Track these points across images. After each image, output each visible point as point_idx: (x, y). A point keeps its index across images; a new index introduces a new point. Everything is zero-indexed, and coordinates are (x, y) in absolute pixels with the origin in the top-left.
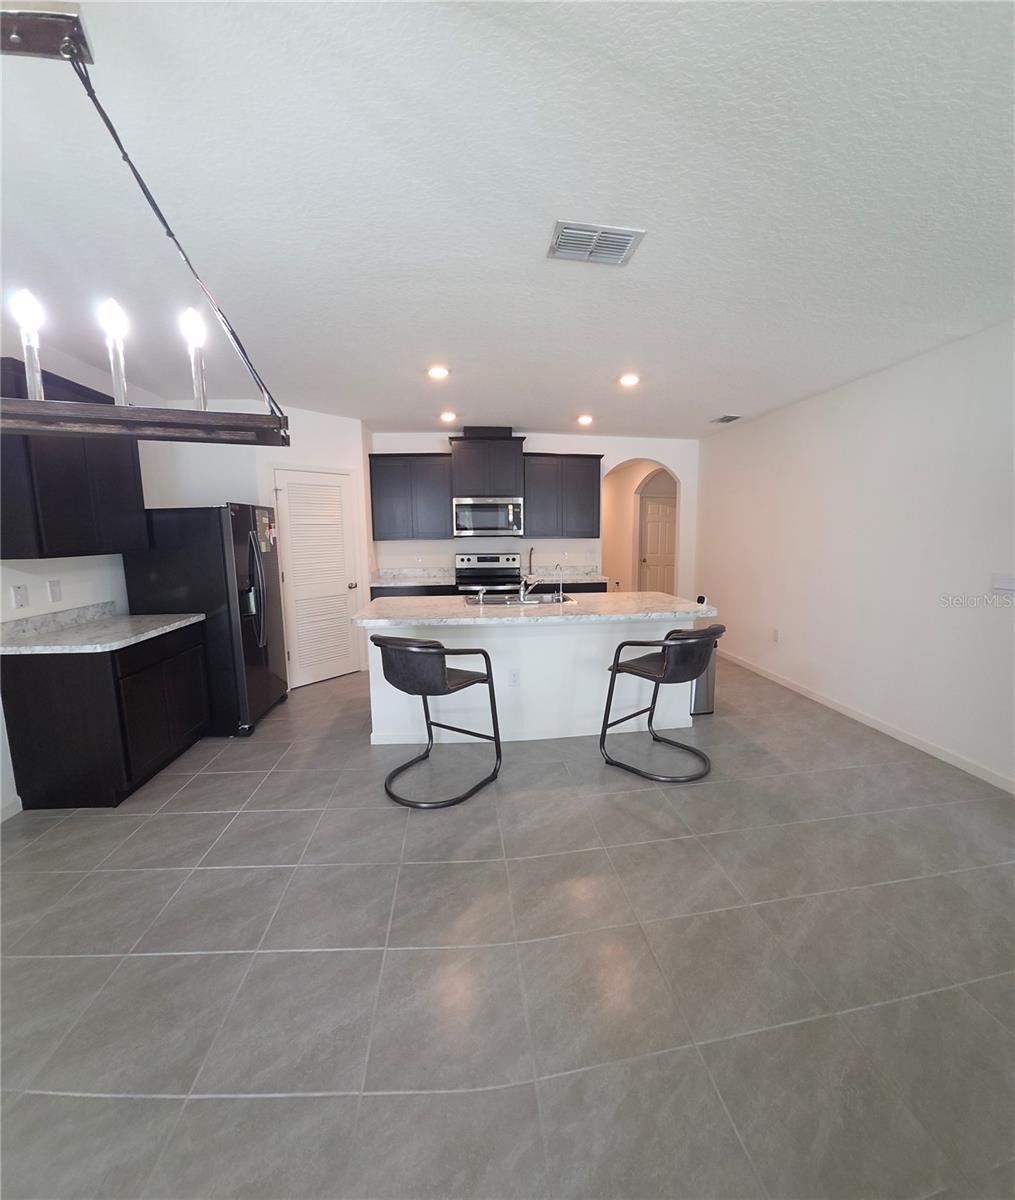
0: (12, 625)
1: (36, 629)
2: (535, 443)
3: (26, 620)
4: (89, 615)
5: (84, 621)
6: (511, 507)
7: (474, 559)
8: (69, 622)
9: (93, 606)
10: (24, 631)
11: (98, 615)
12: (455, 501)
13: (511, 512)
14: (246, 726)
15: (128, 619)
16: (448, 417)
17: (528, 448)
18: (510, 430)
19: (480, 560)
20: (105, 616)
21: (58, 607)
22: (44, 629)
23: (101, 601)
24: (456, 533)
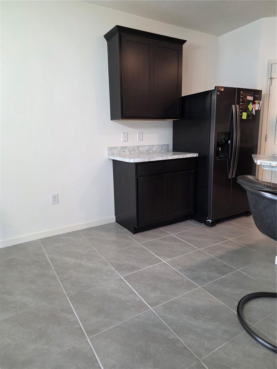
0: (120, 149)
1: (129, 152)
3: (126, 147)
4: (154, 149)
5: (151, 151)
8: (144, 151)
9: (157, 145)
10: (124, 152)
11: (159, 150)
14: (210, 221)
20: (162, 151)
21: (140, 144)
22: (133, 152)
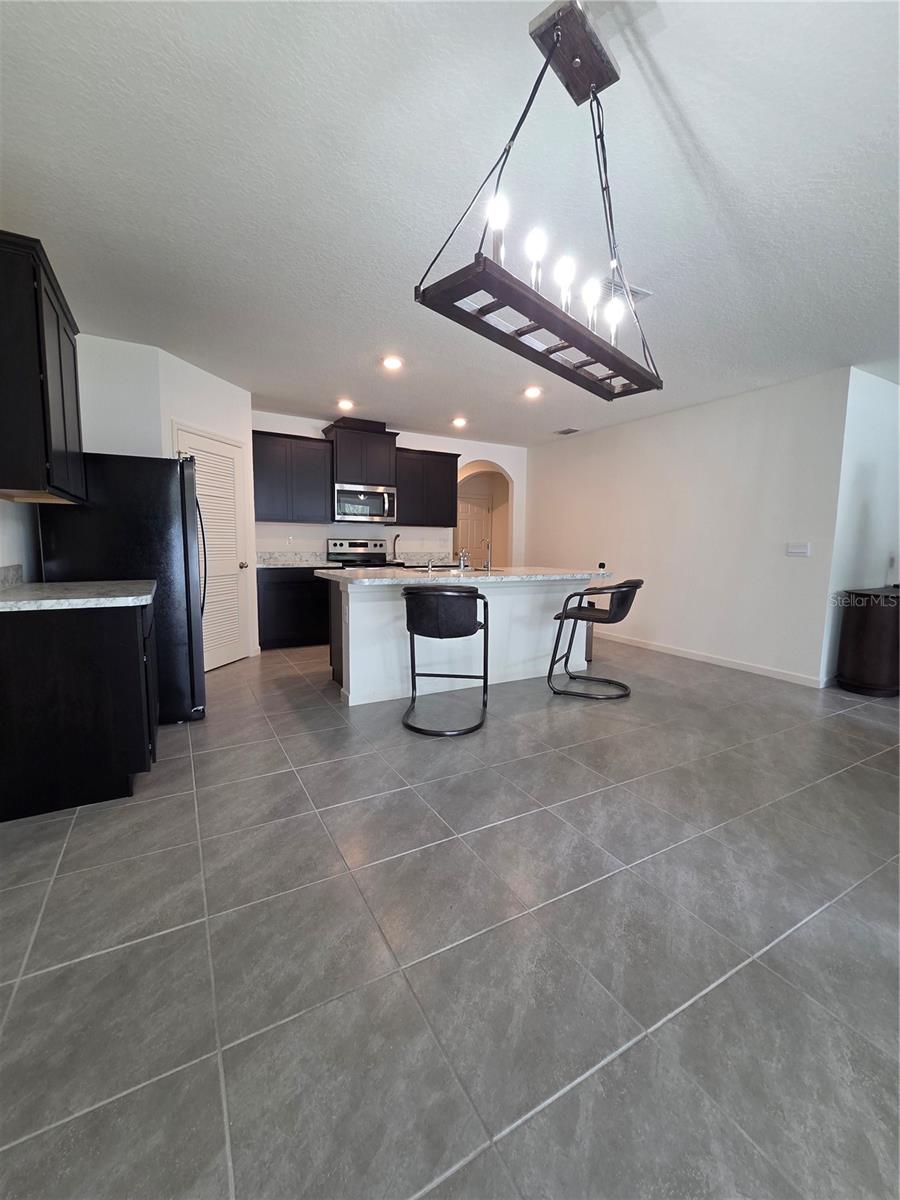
2: (407, 440)
6: (386, 496)
7: (346, 544)
12: (338, 487)
13: (386, 501)
14: (200, 707)
15: (28, 586)
16: (346, 406)
17: (401, 442)
18: (383, 425)
19: (352, 545)
23: (6, 565)
24: (337, 517)
